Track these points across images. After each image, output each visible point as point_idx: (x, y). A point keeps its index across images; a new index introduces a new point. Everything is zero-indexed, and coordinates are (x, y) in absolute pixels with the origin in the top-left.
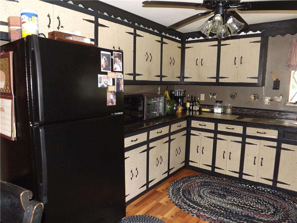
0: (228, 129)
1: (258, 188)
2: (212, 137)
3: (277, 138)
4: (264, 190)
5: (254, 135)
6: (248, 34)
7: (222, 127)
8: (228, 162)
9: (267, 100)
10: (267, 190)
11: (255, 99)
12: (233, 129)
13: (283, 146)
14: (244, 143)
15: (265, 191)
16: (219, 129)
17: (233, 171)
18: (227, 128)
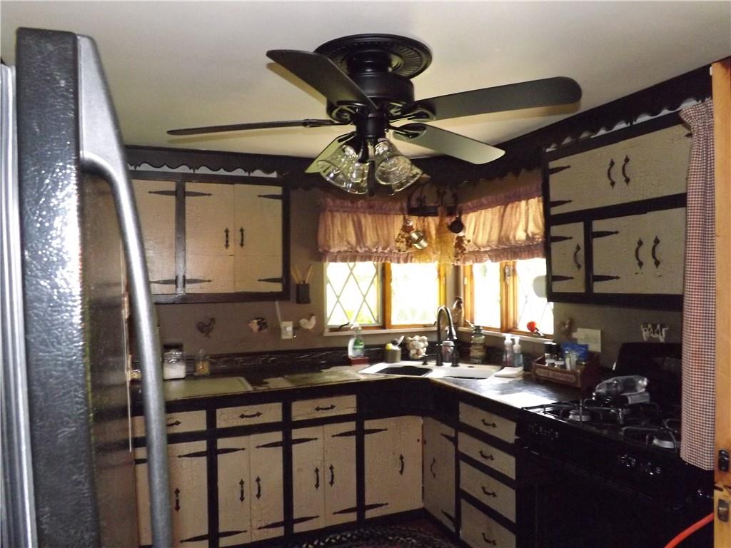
0: (247, 416)
1: (327, 540)
2: (202, 452)
3: (355, 412)
4: (341, 538)
5: (311, 417)
6: (252, 175)
7: (226, 418)
8: (254, 508)
9: (288, 329)
10: (345, 536)
11: (260, 329)
12: (258, 414)
13: (368, 425)
14: (287, 445)
15: (344, 539)
16: (221, 424)
17: (270, 523)
18: (242, 416)
